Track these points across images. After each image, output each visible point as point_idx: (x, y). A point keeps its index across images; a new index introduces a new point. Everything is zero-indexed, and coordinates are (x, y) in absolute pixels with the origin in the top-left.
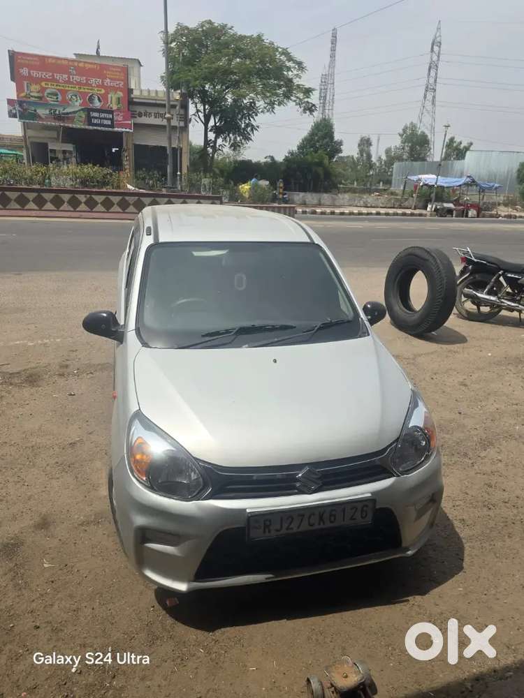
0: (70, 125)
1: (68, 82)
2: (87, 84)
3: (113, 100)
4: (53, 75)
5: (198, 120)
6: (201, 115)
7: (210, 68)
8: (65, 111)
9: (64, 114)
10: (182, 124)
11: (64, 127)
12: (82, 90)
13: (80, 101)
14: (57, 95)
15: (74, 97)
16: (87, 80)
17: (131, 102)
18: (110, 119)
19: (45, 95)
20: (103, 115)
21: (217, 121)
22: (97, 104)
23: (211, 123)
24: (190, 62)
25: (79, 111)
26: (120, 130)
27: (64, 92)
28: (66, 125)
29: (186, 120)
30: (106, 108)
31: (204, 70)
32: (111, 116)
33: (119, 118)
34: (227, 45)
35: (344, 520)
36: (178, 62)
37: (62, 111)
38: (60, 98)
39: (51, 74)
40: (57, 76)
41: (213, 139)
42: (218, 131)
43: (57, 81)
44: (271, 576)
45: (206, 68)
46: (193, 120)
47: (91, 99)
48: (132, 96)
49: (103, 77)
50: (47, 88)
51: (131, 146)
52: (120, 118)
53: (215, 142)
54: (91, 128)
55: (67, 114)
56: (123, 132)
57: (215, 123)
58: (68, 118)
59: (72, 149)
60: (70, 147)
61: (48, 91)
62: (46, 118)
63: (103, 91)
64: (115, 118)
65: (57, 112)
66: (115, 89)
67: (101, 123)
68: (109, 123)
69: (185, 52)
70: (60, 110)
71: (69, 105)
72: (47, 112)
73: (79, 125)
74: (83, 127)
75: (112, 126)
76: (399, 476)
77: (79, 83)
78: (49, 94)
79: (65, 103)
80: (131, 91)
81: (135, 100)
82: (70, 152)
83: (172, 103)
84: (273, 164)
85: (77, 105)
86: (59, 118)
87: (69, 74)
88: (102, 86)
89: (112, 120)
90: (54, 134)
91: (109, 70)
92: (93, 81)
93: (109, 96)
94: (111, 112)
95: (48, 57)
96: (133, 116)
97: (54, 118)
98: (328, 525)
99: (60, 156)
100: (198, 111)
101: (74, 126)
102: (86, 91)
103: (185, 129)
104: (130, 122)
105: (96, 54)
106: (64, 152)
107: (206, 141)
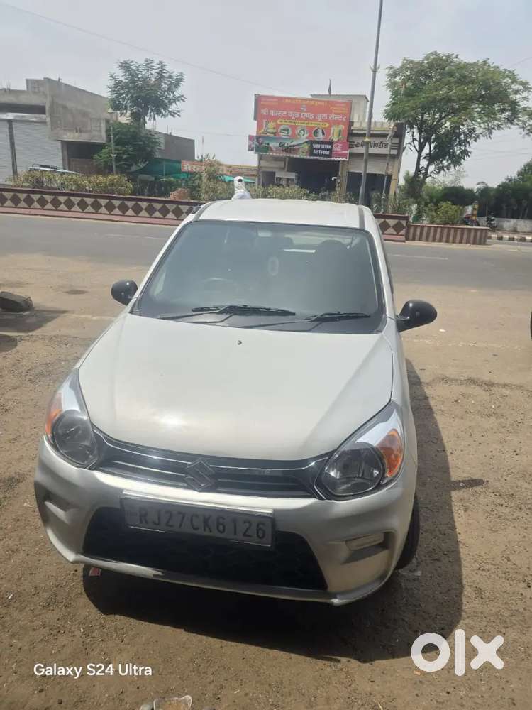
0: (295, 156)
1: (298, 119)
2: (315, 120)
3: (335, 133)
4: (287, 114)
5: (413, 148)
6: (416, 143)
7: (427, 97)
8: (292, 144)
9: (290, 146)
10: (394, 152)
11: (289, 157)
12: (310, 125)
13: (306, 135)
14: (288, 130)
15: (302, 132)
16: (315, 116)
17: (351, 134)
18: (329, 149)
19: (279, 130)
20: (323, 146)
21: (432, 149)
22: (321, 137)
23: (426, 151)
24: (410, 94)
25: (304, 143)
26: (336, 159)
27: (294, 128)
28: (291, 156)
29: (400, 147)
30: (328, 140)
31: (422, 99)
32: (330, 147)
33: (337, 148)
34: (451, 74)
35: (235, 533)
36: (400, 94)
37: (290, 144)
38: (290, 133)
39: (285, 113)
40: (291, 114)
41: (426, 166)
42: (432, 158)
43: (290, 118)
44: (160, 574)
45: (424, 98)
46: (407, 148)
47: (316, 132)
48: (352, 128)
49: (329, 112)
50: (282, 125)
51: (345, 174)
52: (339, 149)
53: (427, 169)
54: (312, 158)
55: (294, 146)
56: (339, 161)
57: (430, 151)
58: (294, 150)
59: (294, 177)
60: (292, 176)
61: (282, 127)
62: (277, 150)
63: (327, 125)
64: (334, 149)
65: (286, 145)
66: (338, 123)
67: (321, 153)
68: (328, 153)
69: (409, 84)
70: (288, 143)
71: (297, 138)
72: (278, 145)
73: (302, 155)
74: (305, 157)
75: (330, 156)
76: (323, 499)
77: (308, 119)
78: (282, 130)
79: (294, 137)
80: (351, 123)
81: (354, 132)
82: (293, 180)
83: (372, 132)
84: (485, 191)
85: (304, 137)
86: (287, 150)
87: (301, 111)
88: (328, 121)
89: (331, 150)
90: (282, 164)
91: (336, 106)
92: (320, 116)
93: (332, 129)
94: (331, 143)
95: (285, 98)
96: (351, 147)
97: (283, 151)
98: (215, 534)
99: (284, 183)
100: (414, 140)
101: (298, 156)
102: (313, 125)
103: (397, 157)
104: (346, 152)
105: (327, 93)
106: (288, 179)
107: (418, 169)
